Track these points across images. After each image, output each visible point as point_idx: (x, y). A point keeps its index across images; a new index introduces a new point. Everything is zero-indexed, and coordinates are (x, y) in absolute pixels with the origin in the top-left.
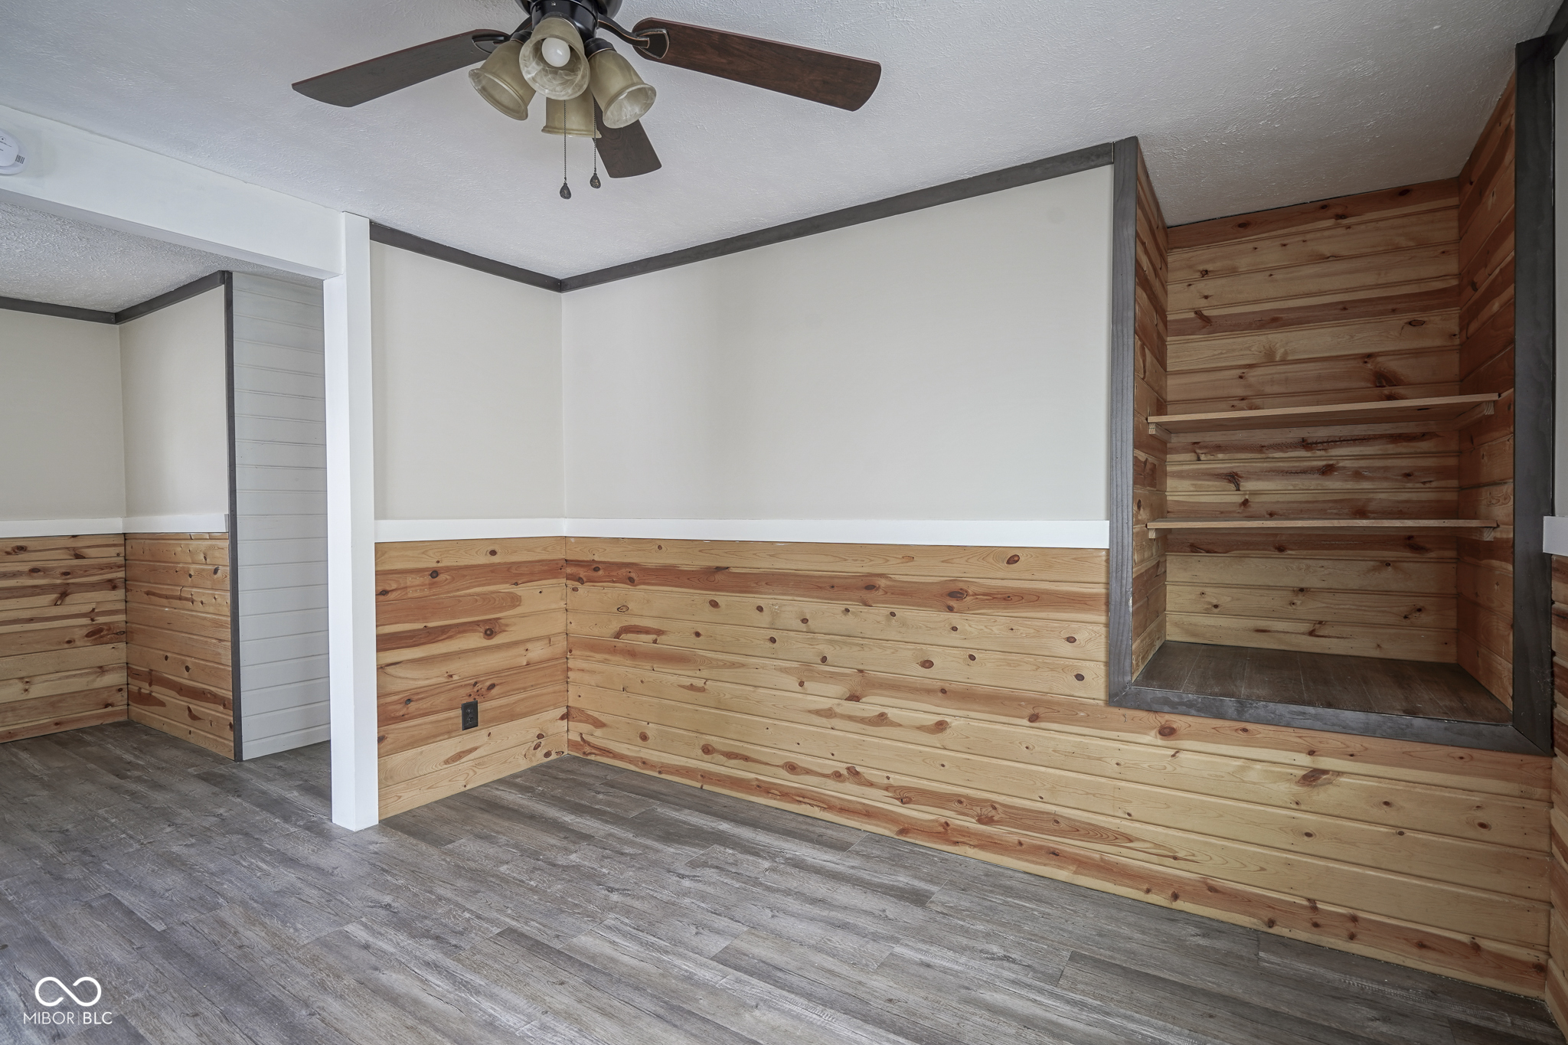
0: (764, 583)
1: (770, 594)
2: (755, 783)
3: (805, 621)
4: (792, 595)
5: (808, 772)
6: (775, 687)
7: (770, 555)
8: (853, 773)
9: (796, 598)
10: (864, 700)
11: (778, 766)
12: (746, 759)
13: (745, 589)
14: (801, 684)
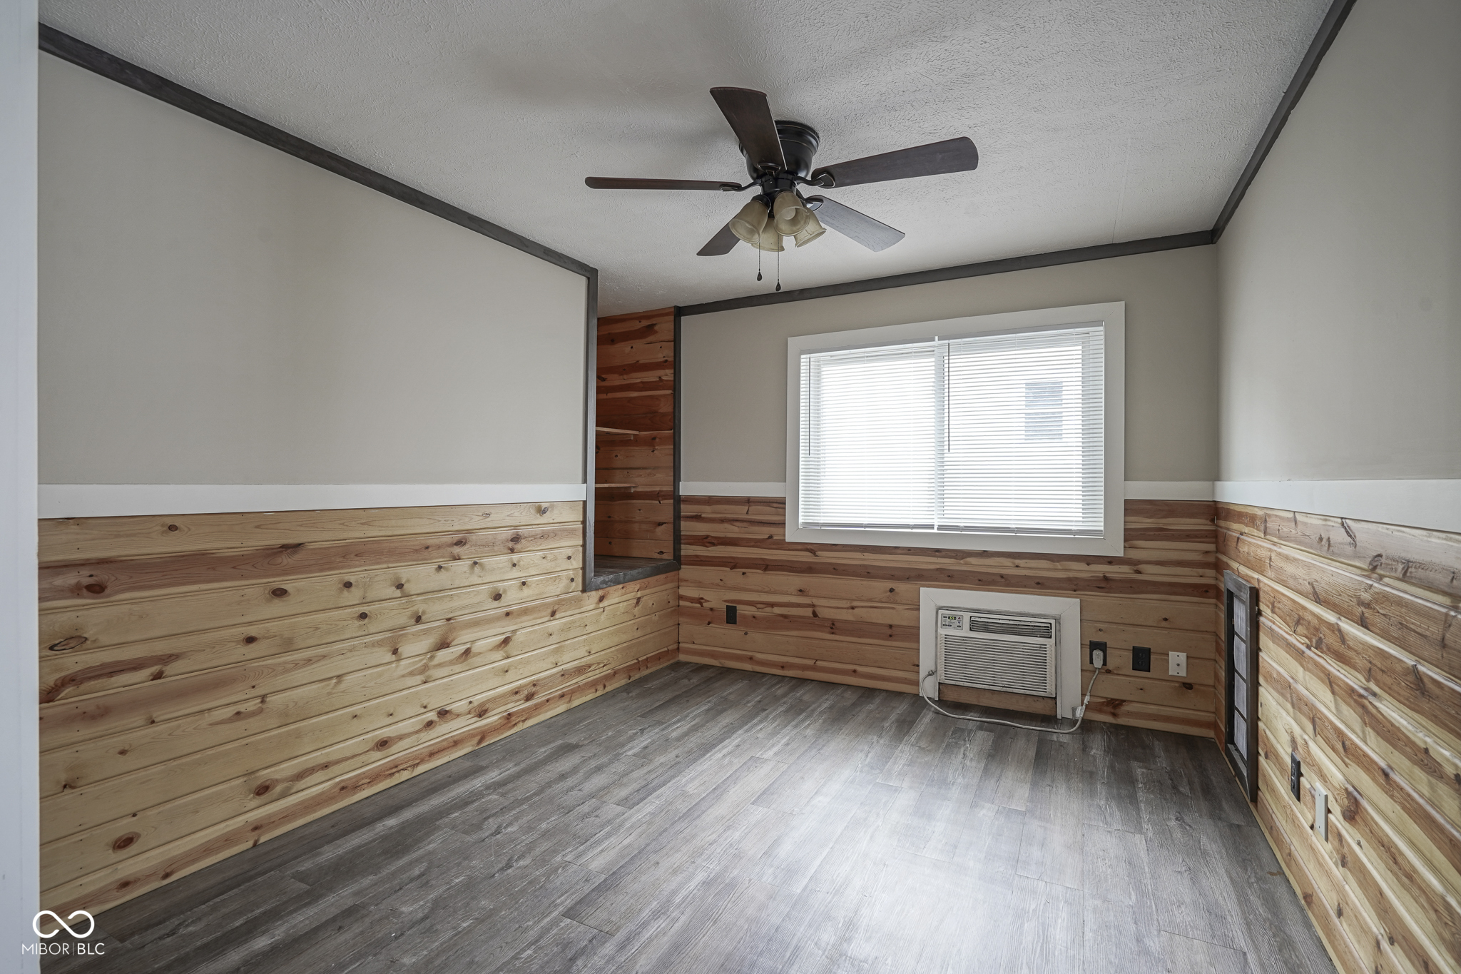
0: (352, 556)
1: (360, 566)
2: (337, 789)
3: (400, 586)
4: (386, 562)
5: (401, 738)
6: (365, 666)
7: (362, 524)
8: (443, 714)
9: (390, 565)
10: (452, 644)
11: (367, 751)
12: (326, 766)
13: (328, 566)
14: (395, 652)
